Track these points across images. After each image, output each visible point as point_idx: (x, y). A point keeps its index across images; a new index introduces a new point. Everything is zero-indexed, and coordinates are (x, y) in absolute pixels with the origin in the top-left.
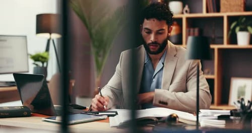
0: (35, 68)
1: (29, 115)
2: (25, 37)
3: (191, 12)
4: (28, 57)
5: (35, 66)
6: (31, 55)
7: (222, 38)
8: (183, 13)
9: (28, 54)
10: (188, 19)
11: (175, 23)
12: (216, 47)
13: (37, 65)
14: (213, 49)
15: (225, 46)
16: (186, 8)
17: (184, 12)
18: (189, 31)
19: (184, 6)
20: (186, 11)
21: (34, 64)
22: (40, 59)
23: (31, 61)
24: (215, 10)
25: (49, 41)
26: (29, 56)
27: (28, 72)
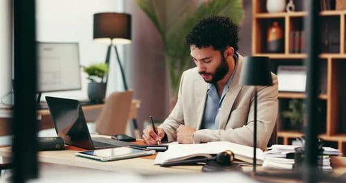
0: (89, 84)
1: (62, 148)
2: (77, 44)
3: (297, 10)
4: (79, 70)
5: (89, 81)
6: (84, 68)
7: (339, 44)
8: (285, 11)
9: (80, 66)
10: (292, 19)
11: (275, 24)
12: (329, 57)
13: (92, 80)
14: (326, 60)
15: (342, 55)
16: (291, 4)
17: (288, 9)
18: (294, 35)
19: (287, 2)
20: (291, 9)
21: (89, 79)
22: (96, 72)
23: (85, 75)
24: (329, 6)
25: (109, 48)
26: (82, 69)
27: (80, 89)
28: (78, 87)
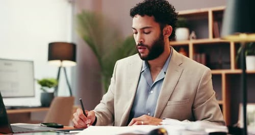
0: (42, 93)
2: (32, 62)
3: (198, 37)
4: (34, 83)
5: (41, 91)
6: (38, 80)
7: (229, 63)
8: (189, 39)
9: (34, 80)
10: (195, 45)
11: (182, 49)
12: (223, 72)
13: (44, 90)
15: (233, 70)
16: (193, 34)
17: (191, 39)
19: (190, 33)
20: (193, 38)
21: (42, 89)
22: (48, 84)
23: (38, 87)
26: (36, 82)
27: (33, 96)
28: (32, 94)
